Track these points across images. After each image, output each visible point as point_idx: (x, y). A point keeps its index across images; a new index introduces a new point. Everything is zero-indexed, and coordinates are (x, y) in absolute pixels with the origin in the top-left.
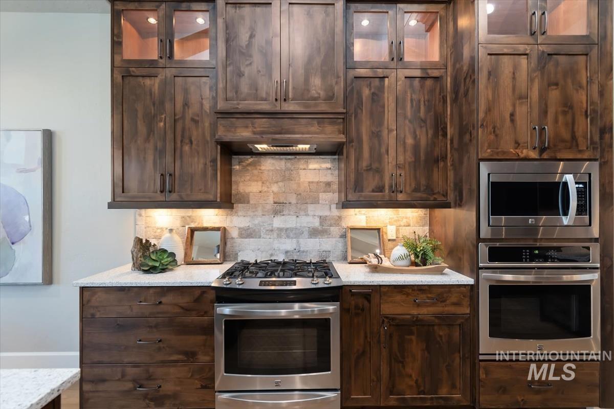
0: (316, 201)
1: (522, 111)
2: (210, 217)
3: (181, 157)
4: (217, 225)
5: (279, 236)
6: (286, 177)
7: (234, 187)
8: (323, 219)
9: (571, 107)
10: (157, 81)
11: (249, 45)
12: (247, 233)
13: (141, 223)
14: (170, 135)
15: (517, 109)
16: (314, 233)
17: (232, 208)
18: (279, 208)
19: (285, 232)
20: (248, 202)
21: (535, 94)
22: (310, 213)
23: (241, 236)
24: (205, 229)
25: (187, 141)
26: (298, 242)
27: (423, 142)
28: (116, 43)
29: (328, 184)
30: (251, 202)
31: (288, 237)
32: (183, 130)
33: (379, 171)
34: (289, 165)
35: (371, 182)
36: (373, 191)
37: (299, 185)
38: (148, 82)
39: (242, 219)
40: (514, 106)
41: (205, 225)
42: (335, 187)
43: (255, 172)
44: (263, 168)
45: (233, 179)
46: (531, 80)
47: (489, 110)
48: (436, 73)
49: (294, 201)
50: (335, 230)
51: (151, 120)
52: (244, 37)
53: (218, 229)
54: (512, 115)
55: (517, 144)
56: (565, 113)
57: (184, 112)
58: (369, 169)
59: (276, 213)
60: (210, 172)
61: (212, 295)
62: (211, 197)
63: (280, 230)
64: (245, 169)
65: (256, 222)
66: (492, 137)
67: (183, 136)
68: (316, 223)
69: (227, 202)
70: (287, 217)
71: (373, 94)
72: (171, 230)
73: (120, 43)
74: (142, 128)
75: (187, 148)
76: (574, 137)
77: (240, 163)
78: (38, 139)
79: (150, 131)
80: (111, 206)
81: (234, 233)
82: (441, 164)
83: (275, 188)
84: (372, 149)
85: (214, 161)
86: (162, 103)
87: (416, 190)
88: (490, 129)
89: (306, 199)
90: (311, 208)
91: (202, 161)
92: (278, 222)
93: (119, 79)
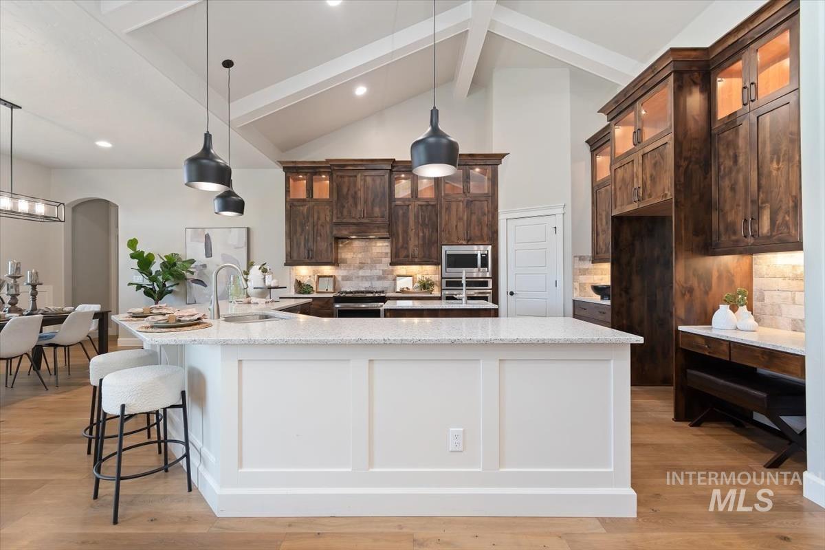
0: (380, 262)
1: (460, 225)
2: (327, 270)
3: (316, 242)
4: (331, 274)
5: (362, 280)
6: (365, 250)
7: (339, 255)
8: (384, 271)
9: (481, 223)
10: (305, 208)
11: (347, 194)
12: (346, 278)
13: (293, 273)
14: (311, 232)
15: (459, 224)
16: (380, 278)
17: (338, 266)
18: (362, 265)
19: (364, 278)
20: (346, 263)
21: (465, 218)
22: (378, 268)
23: (343, 280)
24: (325, 276)
25: (319, 234)
26: (371, 283)
27: (427, 234)
28: (287, 191)
29: (387, 253)
30: (348, 263)
31: (367, 280)
32: (317, 230)
33: (407, 249)
34: (367, 244)
35: (403, 253)
36: (404, 257)
37: (372, 254)
38: (301, 208)
39: (343, 271)
40: (457, 222)
41: (325, 274)
42: (389, 255)
43: (350, 248)
44: (354, 245)
45: (339, 251)
46: (464, 212)
47: (446, 225)
48: (432, 203)
49: (369, 262)
50: (390, 277)
51: (303, 225)
52: (345, 190)
53: (331, 276)
54: (456, 226)
55: (458, 239)
56: (478, 225)
57: (318, 222)
58: (402, 247)
59: (361, 268)
60: (329, 249)
61: (332, 301)
62: (330, 260)
63: (363, 277)
64: (345, 246)
65: (350, 272)
66: (448, 236)
67: (317, 233)
68: (381, 273)
69: (335, 263)
70: (367, 271)
71: (404, 213)
72: (310, 276)
73: (289, 191)
74: (299, 229)
75: (319, 238)
76: (482, 235)
77: (342, 244)
78: (244, 232)
79: (303, 230)
80: (285, 265)
81: (339, 279)
82: (435, 245)
83: (360, 256)
84: (403, 238)
85: (331, 244)
86: (308, 218)
87: (424, 257)
88: (447, 232)
89: (376, 261)
90: (378, 265)
91: (326, 244)
92: (361, 273)
93: (289, 207)
